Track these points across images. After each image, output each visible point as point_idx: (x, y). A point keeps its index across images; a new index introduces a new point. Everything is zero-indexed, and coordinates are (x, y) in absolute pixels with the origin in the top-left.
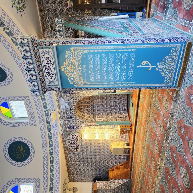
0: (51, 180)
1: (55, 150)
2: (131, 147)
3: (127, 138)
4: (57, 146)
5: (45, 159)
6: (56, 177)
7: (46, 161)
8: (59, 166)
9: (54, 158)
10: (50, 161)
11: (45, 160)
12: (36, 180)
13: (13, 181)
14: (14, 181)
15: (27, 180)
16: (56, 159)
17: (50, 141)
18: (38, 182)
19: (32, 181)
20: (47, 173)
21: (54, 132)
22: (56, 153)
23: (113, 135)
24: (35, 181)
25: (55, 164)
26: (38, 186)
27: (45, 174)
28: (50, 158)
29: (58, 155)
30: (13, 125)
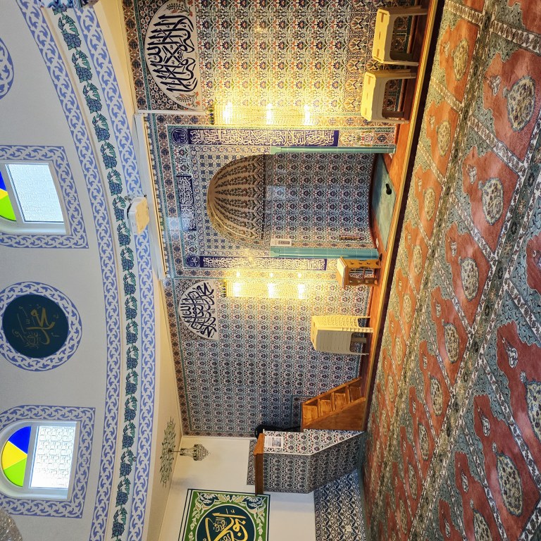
0: (130, 414)
1: (143, 328)
2: (373, 330)
3: (363, 305)
4: (150, 317)
5: (113, 352)
6: (143, 407)
7: (114, 359)
8: (154, 374)
9: (140, 352)
10: (128, 361)
11: (112, 356)
12: (83, 412)
13: (15, 412)
14: (19, 413)
15: (56, 411)
16: (146, 354)
17: (130, 300)
18: (90, 420)
19: (71, 416)
20: (118, 395)
21: (143, 270)
22: (146, 336)
23: (322, 293)
24: (81, 414)
25: (143, 368)
26: (87, 429)
27: (110, 398)
28: (129, 352)
29: (151, 343)
30: (18, 243)
